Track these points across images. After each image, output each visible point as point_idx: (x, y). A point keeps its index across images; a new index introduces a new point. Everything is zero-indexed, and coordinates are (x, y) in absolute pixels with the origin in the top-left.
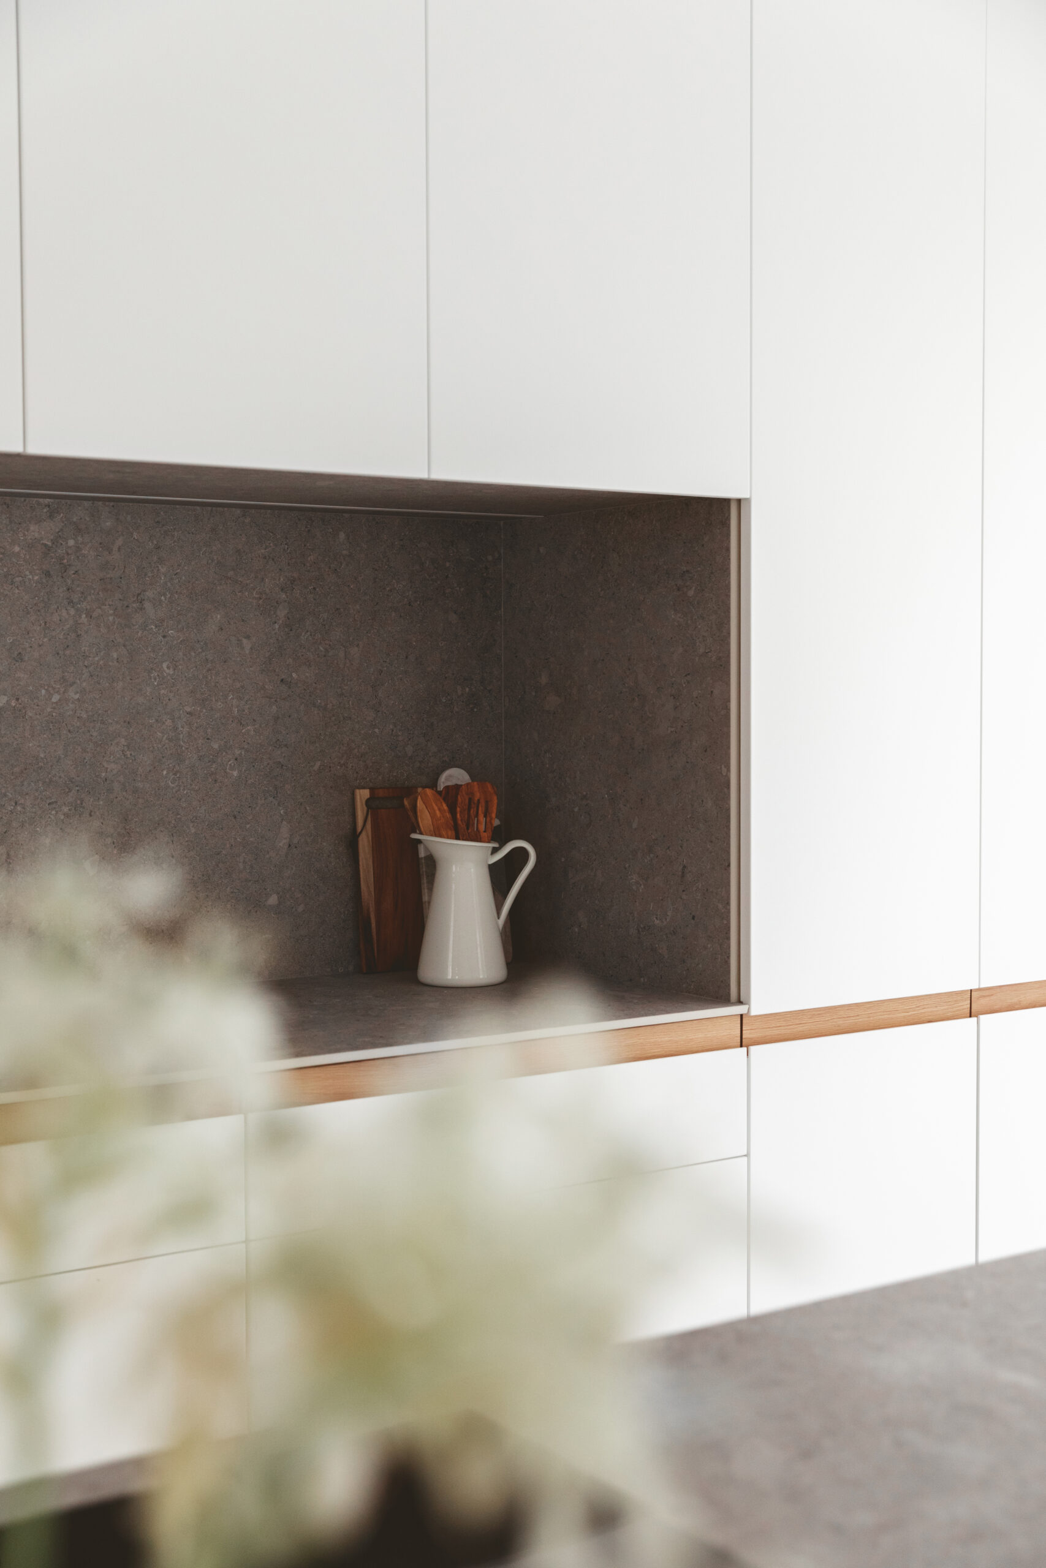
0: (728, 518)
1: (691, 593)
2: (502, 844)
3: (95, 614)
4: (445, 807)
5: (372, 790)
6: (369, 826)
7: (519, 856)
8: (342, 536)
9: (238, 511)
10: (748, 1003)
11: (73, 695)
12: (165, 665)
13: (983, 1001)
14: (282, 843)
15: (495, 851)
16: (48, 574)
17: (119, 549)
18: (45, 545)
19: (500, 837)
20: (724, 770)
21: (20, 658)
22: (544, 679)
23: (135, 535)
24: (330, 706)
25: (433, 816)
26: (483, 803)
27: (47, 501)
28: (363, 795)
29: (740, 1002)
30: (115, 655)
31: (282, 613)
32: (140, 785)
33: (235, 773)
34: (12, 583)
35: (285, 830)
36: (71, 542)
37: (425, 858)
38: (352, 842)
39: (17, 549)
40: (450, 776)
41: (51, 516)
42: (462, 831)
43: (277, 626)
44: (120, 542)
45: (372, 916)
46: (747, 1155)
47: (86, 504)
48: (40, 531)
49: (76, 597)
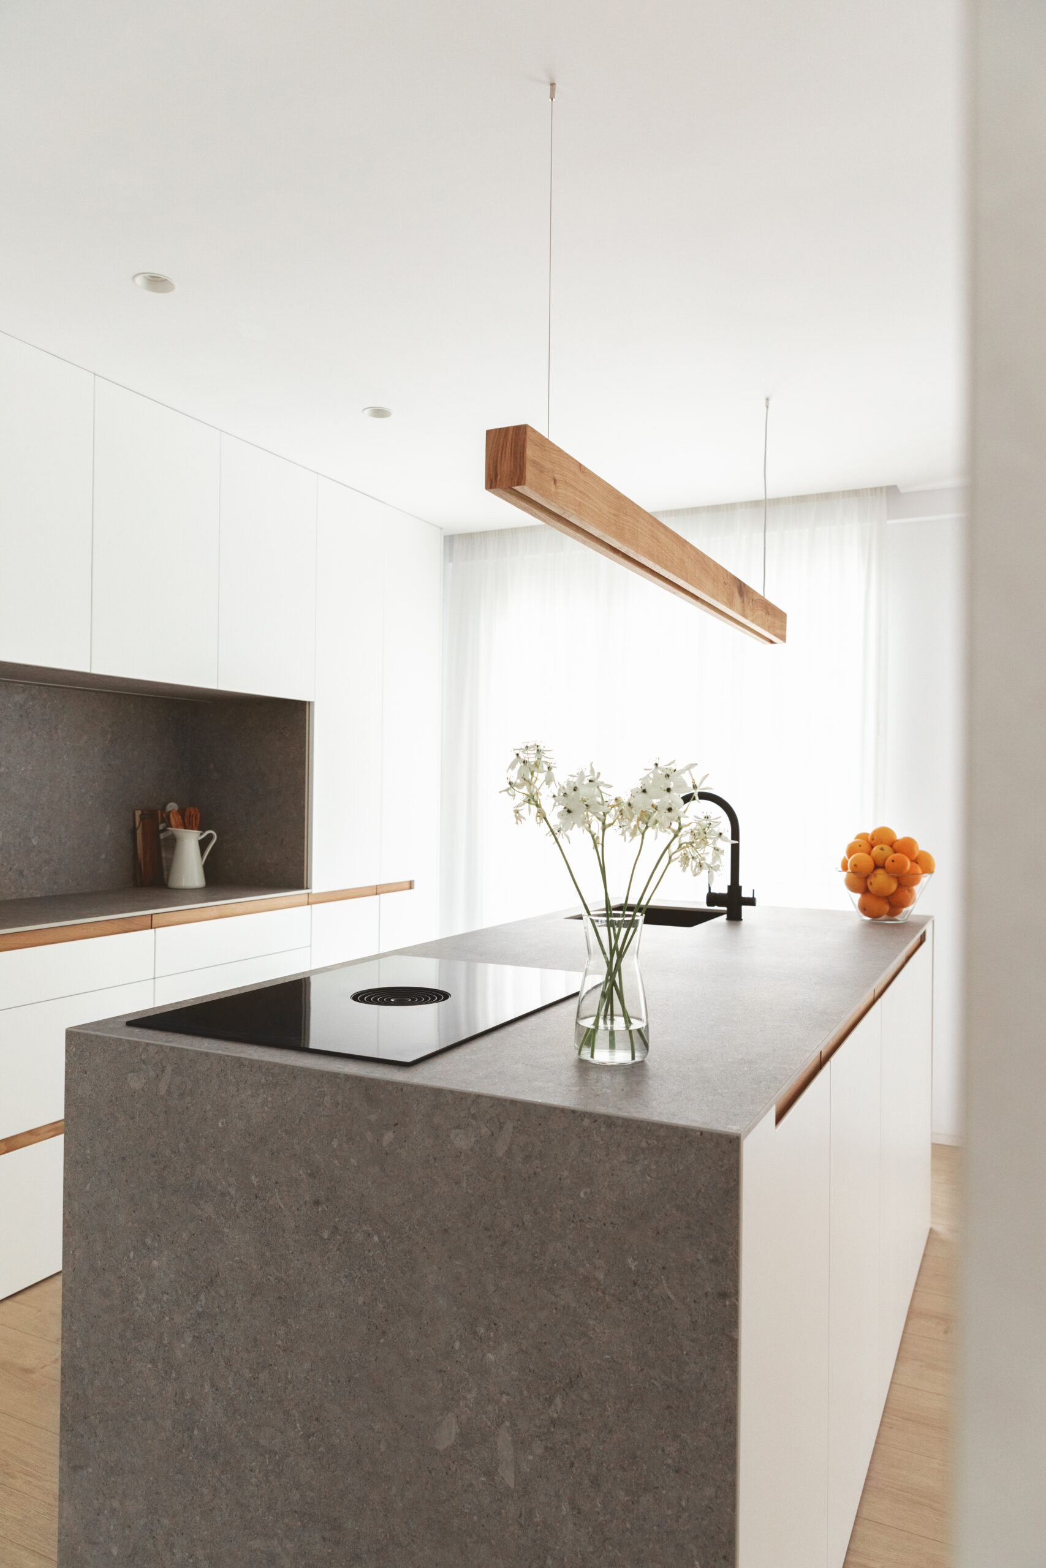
0: (305, 708)
1: (287, 735)
2: (204, 831)
3: (39, 734)
4: (180, 817)
5: (142, 811)
6: (141, 826)
7: (210, 837)
8: (132, 705)
9: (94, 694)
10: (311, 888)
11: (30, 768)
12: (65, 757)
13: (380, 890)
14: (107, 832)
15: (201, 834)
16: (21, 716)
17: (49, 707)
18: (21, 704)
19: (202, 828)
20: (302, 802)
21: (9, 751)
22: (212, 767)
23: (55, 702)
24: (126, 776)
25: (175, 821)
26: (194, 816)
27: (22, 685)
28: (138, 813)
29: (307, 888)
30: (46, 751)
31: (109, 736)
32: (54, 807)
33: (90, 803)
34: (8, 719)
35: (108, 828)
36: (31, 703)
37: (163, 839)
38: (134, 831)
39: (10, 705)
40: (171, 806)
41: (24, 691)
42: (187, 826)
43: (107, 742)
44: (49, 703)
45: (142, 863)
46: (311, 946)
47: (37, 687)
48: (19, 698)
49: (32, 726)
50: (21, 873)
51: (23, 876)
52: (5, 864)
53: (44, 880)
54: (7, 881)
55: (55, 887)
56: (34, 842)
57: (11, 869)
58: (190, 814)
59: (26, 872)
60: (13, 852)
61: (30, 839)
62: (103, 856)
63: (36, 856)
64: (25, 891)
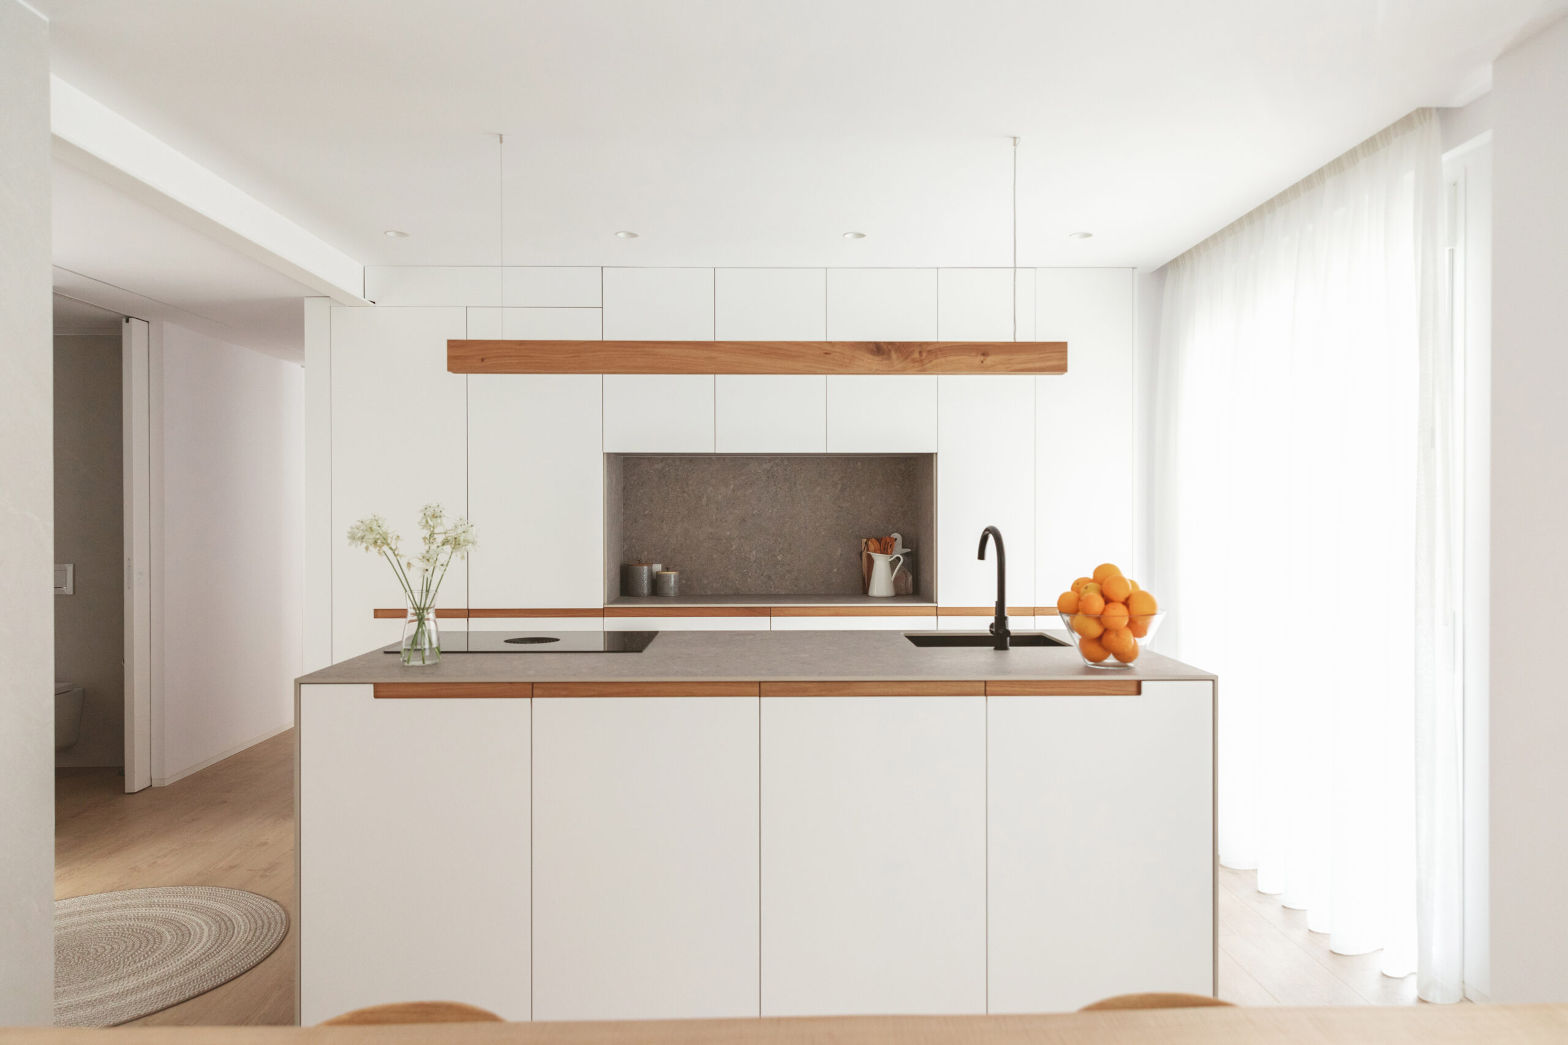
0: (932, 458)
3: (782, 488)
4: (877, 546)
7: (898, 560)
8: (859, 464)
10: (937, 604)
12: (803, 502)
15: (891, 558)
16: (768, 477)
19: (891, 552)
25: (873, 547)
26: (890, 543)
30: (788, 499)
31: (839, 487)
33: (824, 533)
35: (839, 550)
36: (775, 469)
38: (861, 553)
42: (881, 552)
43: (838, 491)
44: (790, 468)
49: (776, 484)
50: (769, 578)
51: (771, 580)
52: (758, 571)
53: (788, 583)
54: (759, 582)
55: (796, 588)
56: (779, 558)
57: (762, 575)
58: (886, 543)
59: (773, 577)
60: (763, 564)
61: (776, 557)
62: (835, 570)
63: (781, 567)
64: (772, 589)
